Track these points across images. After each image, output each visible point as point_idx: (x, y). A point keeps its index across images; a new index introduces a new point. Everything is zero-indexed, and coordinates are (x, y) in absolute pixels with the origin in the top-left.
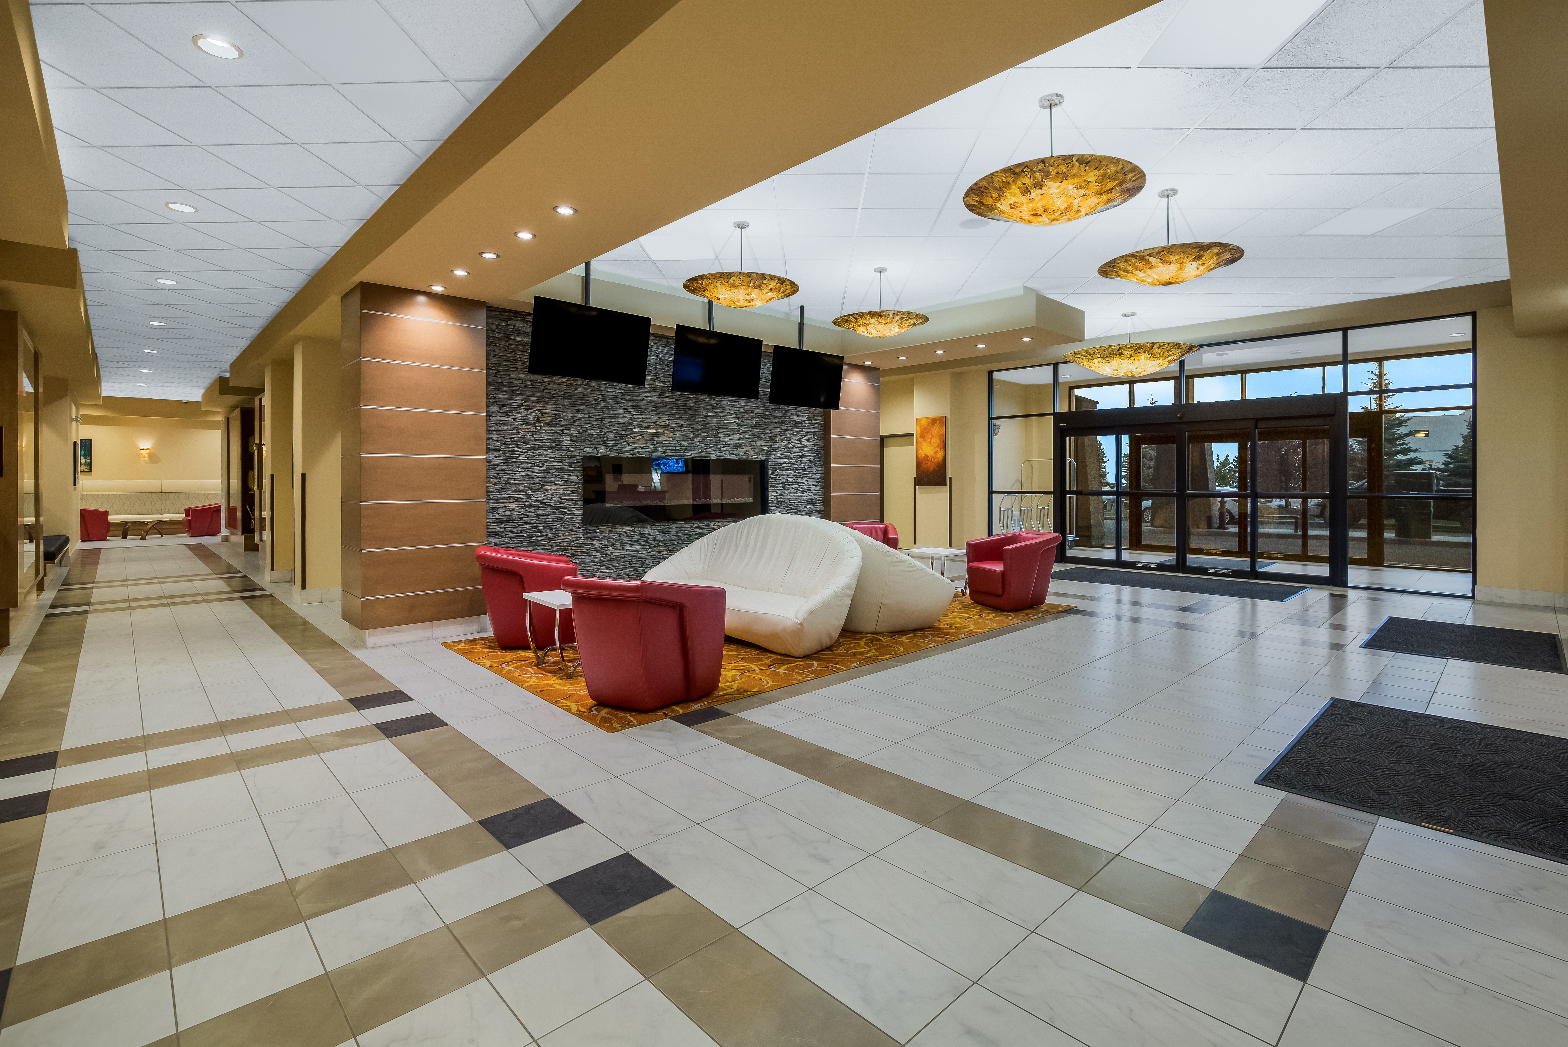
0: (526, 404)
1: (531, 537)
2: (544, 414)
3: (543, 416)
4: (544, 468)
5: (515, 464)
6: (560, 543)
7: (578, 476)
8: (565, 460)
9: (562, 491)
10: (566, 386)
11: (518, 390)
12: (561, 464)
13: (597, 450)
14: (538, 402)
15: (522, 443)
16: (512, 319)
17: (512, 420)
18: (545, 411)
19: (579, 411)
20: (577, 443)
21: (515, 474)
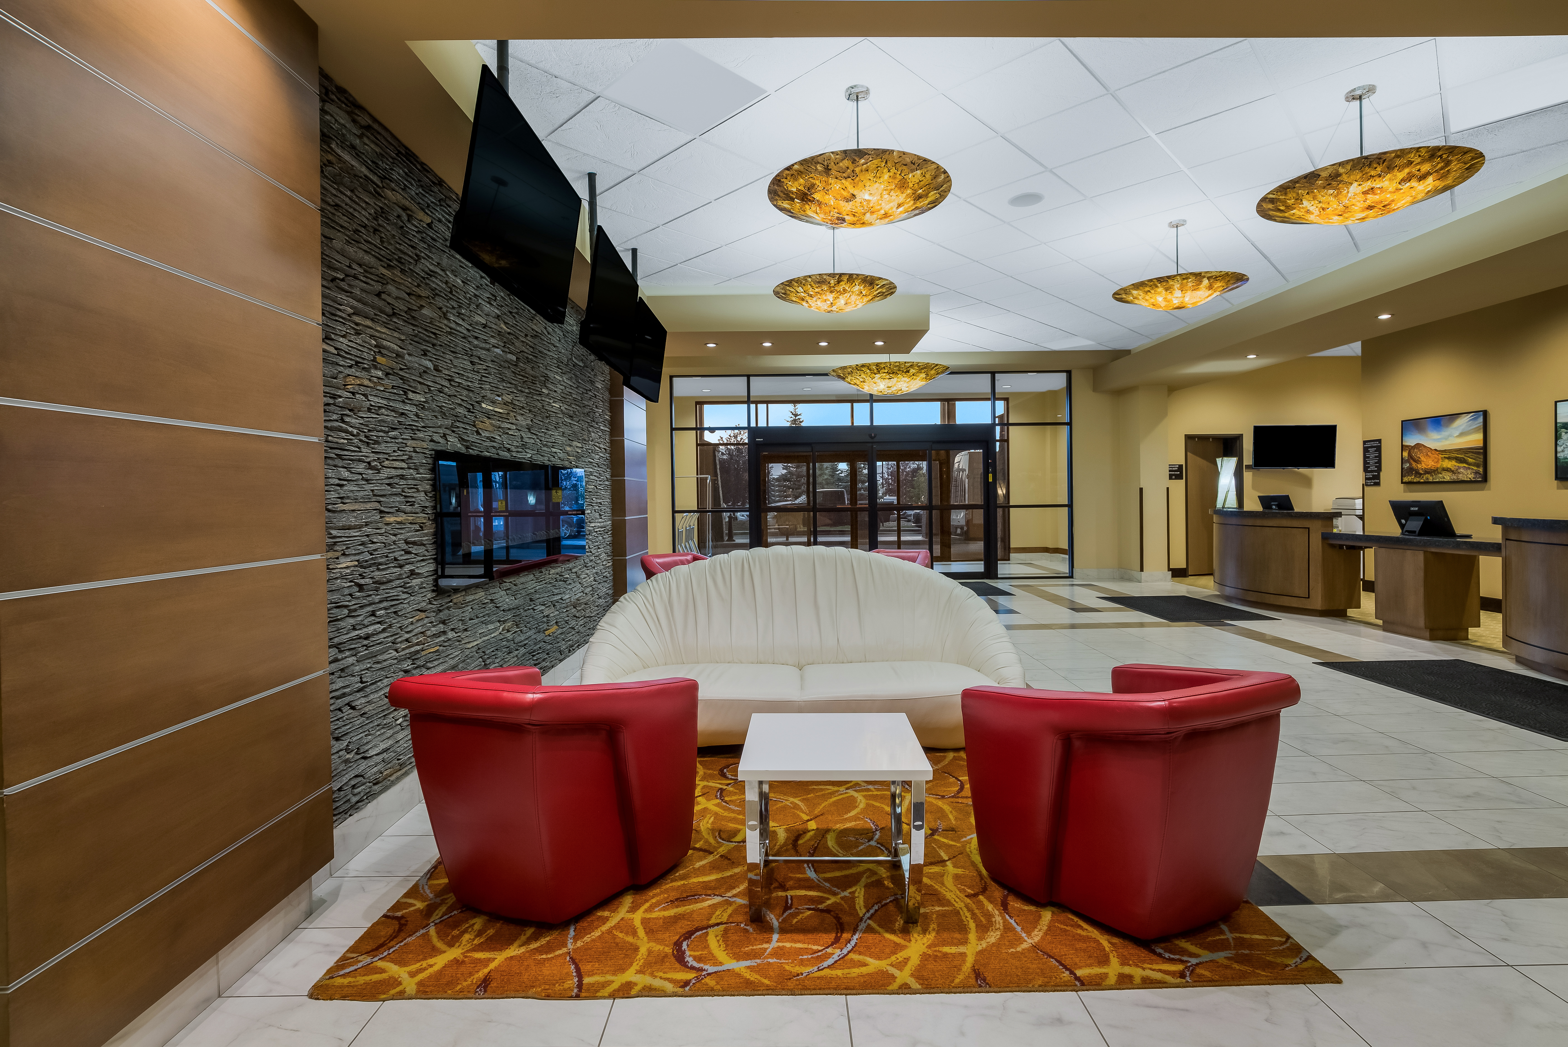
0: (357, 319)
1: (367, 637)
2: (381, 350)
3: (383, 355)
4: (385, 473)
5: (339, 462)
6: (407, 640)
7: (426, 493)
8: (410, 458)
9: (409, 526)
10: (409, 294)
11: (343, 280)
12: (404, 465)
13: (446, 439)
14: (372, 320)
15: (350, 410)
16: (333, 101)
17: (336, 352)
18: (385, 343)
19: (425, 355)
20: (423, 422)
21: (341, 486)
